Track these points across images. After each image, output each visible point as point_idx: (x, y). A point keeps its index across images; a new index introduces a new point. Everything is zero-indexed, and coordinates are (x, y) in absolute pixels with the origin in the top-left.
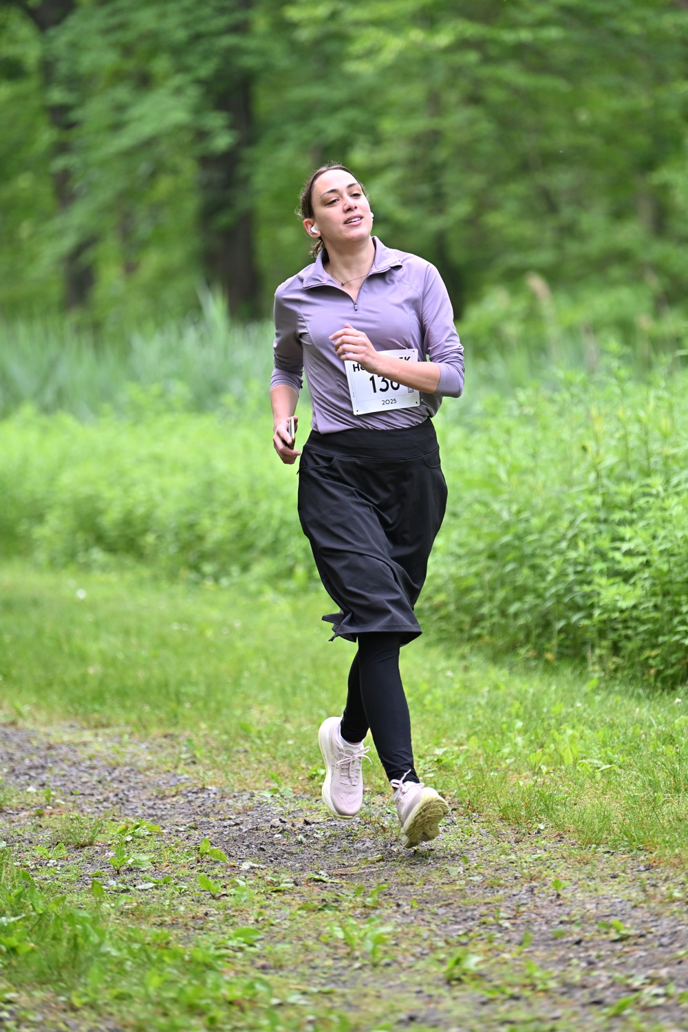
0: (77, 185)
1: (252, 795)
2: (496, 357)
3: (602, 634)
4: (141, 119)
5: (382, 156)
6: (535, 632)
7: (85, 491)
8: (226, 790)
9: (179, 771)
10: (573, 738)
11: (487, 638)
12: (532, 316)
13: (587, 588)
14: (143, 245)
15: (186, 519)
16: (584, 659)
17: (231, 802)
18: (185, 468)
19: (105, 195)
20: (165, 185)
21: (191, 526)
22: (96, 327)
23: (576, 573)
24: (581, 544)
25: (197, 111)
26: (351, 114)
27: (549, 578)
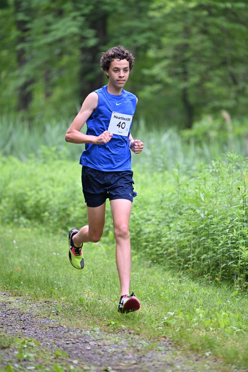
0: (27, 56)
1: (82, 331)
2: (205, 146)
3: (241, 271)
4: (57, 30)
5: (161, 54)
6: (212, 268)
7: (20, 191)
8: (70, 328)
9: (50, 318)
10: (225, 316)
11: (190, 269)
12: (222, 129)
13: (236, 250)
14: (54, 85)
15: (63, 207)
16: (233, 282)
17: (71, 333)
18: (64, 184)
19: (39, 62)
20: (66, 59)
21: (65, 210)
22: (31, 119)
23: (232, 243)
24: (235, 231)
25: (82, 28)
26: (150, 34)
27: (220, 244)
